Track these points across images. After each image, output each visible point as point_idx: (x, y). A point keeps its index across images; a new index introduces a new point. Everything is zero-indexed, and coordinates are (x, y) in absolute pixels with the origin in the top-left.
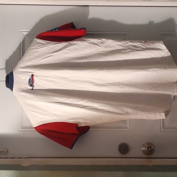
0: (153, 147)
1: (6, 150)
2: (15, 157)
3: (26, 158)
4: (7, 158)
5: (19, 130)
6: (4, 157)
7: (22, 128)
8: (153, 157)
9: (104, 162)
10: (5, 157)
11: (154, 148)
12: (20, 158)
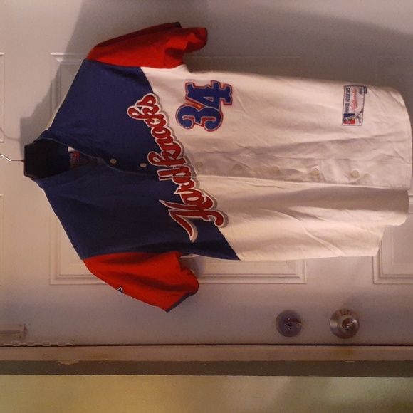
0: (355, 321)
1: (22, 330)
2: (44, 343)
3: (68, 346)
4: (26, 346)
5: (52, 283)
6: (17, 344)
7: (57, 278)
8: (355, 343)
9: (243, 354)
10: (20, 344)
11: (358, 322)
12: (57, 346)
